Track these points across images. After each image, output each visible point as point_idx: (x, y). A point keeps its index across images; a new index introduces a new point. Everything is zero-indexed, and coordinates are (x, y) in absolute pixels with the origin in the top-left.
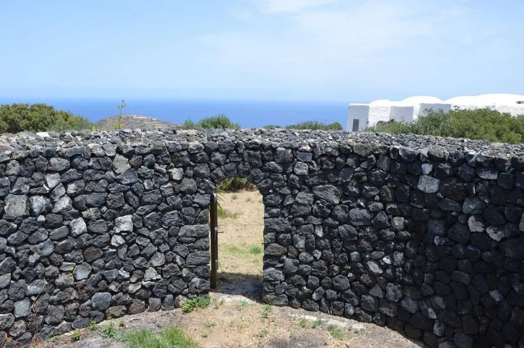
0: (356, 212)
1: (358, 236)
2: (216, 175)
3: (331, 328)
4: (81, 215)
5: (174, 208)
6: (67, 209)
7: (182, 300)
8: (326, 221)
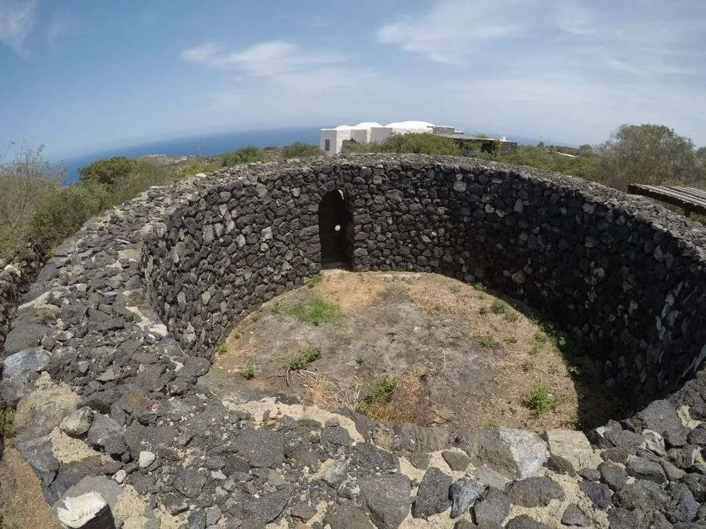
0: (414, 206)
1: (415, 221)
2: (322, 189)
3: (403, 279)
4: (241, 233)
5: (296, 217)
6: (233, 230)
7: (306, 279)
8: (395, 213)
